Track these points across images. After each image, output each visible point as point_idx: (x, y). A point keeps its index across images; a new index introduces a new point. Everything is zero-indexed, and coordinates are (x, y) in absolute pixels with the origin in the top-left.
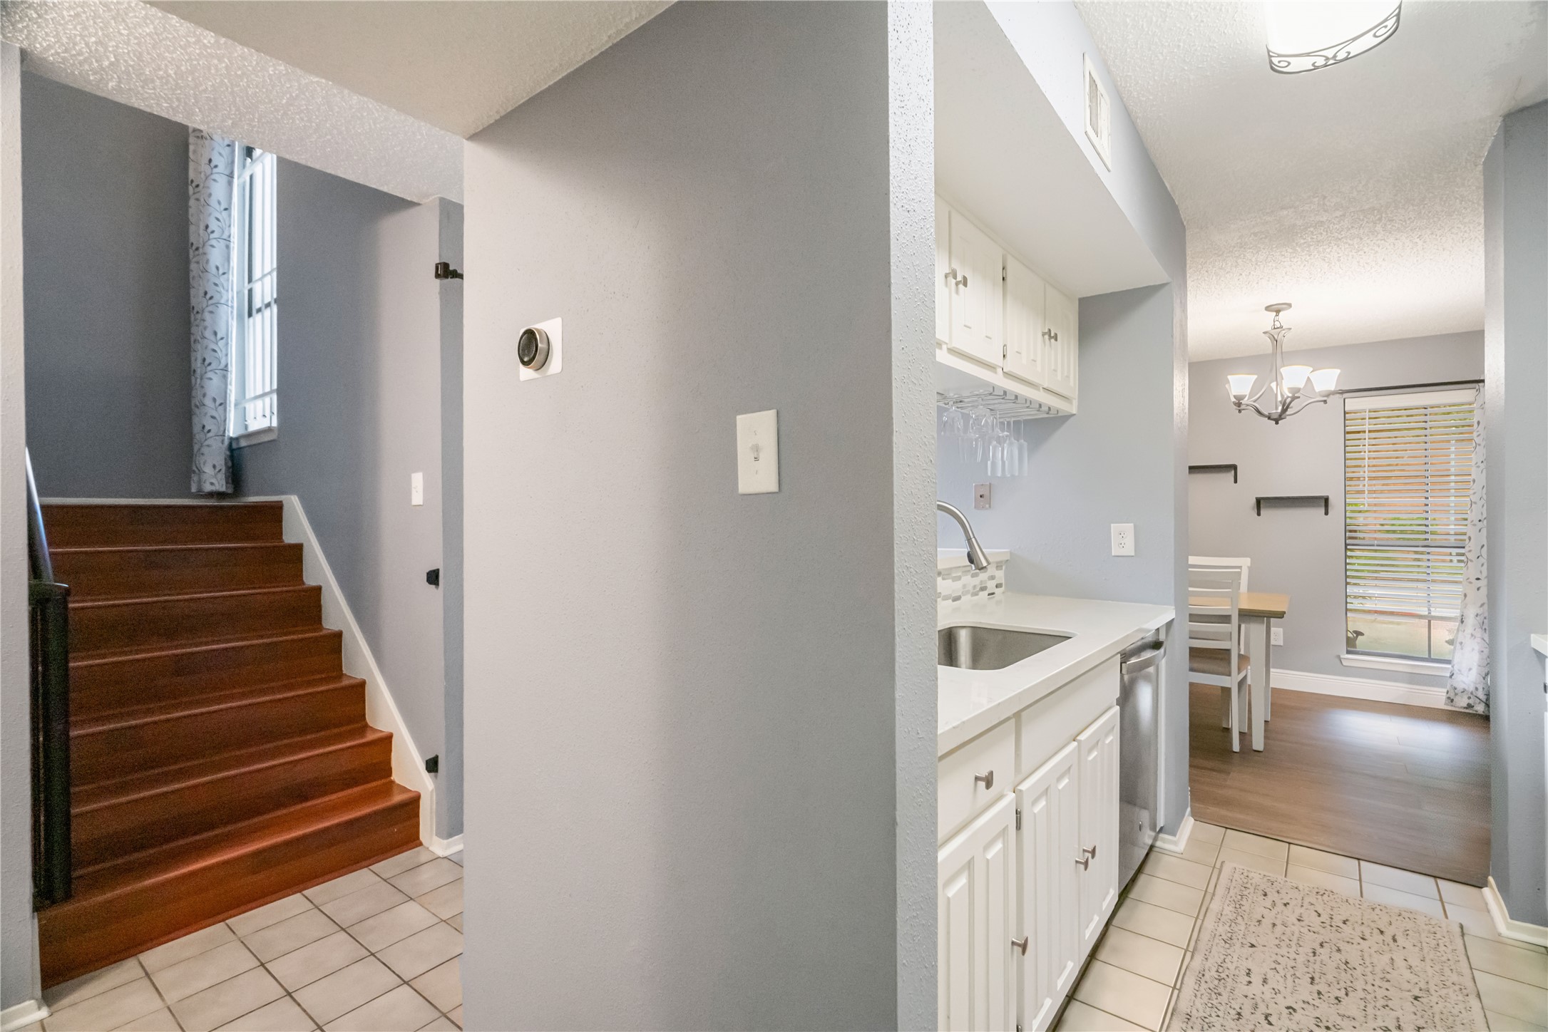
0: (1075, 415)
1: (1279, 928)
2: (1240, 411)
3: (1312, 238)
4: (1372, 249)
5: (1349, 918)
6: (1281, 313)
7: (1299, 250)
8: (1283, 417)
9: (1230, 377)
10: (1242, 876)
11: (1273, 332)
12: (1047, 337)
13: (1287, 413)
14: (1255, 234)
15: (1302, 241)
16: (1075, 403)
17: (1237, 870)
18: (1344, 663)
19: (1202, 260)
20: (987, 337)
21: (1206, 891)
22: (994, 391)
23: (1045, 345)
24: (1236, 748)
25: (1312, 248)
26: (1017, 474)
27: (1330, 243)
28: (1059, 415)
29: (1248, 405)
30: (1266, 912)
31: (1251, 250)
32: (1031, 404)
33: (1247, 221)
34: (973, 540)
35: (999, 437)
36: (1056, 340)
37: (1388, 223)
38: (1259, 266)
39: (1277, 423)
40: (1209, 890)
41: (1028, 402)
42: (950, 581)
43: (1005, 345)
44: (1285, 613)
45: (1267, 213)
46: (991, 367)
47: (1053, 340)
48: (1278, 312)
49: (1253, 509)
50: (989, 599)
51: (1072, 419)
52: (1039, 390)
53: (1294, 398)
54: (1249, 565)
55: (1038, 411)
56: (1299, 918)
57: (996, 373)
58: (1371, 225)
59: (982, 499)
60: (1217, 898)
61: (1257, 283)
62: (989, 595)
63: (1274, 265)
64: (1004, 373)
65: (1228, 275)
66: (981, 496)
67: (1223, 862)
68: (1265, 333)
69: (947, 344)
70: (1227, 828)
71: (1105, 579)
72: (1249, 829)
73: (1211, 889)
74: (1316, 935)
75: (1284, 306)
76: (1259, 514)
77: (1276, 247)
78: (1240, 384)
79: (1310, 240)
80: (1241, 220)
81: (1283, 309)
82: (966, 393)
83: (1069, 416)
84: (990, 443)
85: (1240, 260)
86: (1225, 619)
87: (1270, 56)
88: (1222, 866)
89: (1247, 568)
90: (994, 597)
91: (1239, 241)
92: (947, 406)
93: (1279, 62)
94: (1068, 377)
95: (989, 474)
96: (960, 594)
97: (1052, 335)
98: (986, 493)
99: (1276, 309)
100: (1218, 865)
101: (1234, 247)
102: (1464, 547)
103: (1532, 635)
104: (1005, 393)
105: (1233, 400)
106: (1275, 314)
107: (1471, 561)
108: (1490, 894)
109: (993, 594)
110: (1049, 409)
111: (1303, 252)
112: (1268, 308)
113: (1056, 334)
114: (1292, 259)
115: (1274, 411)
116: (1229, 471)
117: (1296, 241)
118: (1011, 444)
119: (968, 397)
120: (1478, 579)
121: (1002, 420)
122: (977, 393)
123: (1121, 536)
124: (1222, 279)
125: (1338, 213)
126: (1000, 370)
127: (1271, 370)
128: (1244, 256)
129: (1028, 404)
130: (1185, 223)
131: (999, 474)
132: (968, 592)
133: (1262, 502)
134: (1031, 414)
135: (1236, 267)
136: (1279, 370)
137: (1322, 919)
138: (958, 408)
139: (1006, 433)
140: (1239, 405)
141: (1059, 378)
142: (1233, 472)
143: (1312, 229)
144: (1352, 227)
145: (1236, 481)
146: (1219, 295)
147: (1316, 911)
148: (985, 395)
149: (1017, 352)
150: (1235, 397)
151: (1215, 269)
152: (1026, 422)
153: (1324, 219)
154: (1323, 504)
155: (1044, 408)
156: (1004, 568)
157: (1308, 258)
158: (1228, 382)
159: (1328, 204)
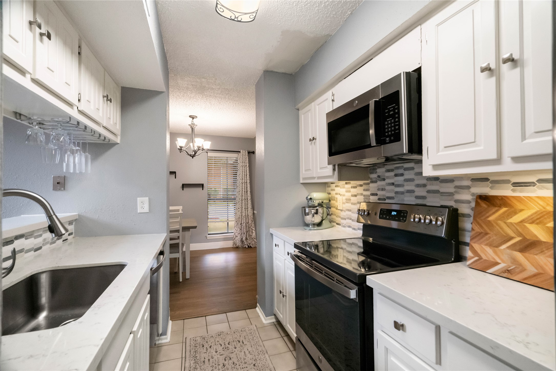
0: (118, 143)
1: (211, 360)
2: (180, 152)
3: (209, 94)
4: (223, 104)
5: (230, 341)
6: (194, 119)
7: (204, 97)
8: (195, 156)
9: (178, 139)
10: (194, 341)
11: (192, 125)
12: (105, 99)
13: (196, 155)
14: (193, 85)
15: (206, 94)
16: (119, 138)
17: (192, 339)
18: (208, 238)
19: (172, 89)
20: (66, 83)
21: (182, 357)
22: (70, 120)
23: (104, 103)
24: (181, 280)
25: (208, 97)
26: (84, 171)
27: (213, 97)
28: (110, 142)
29: (183, 150)
30: (205, 355)
31: (190, 91)
32: (94, 133)
33: (191, 79)
34: (54, 217)
35: (73, 150)
36: (111, 102)
37: (230, 96)
38: (191, 99)
39: (193, 158)
40: (183, 357)
41: (93, 132)
42: (33, 238)
43: (79, 94)
44: (197, 226)
45: (198, 78)
46: (70, 104)
47: (109, 102)
48: (193, 118)
49: (181, 188)
50: (63, 243)
51: (117, 146)
52: (100, 127)
53: (199, 150)
54: (182, 209)
55: (98, 138)
56: (216, 351)
57: (73, 108)
58: (225, 95)
59: (58, 185)
60: (187, 359)
61: (189, 106)
62: (63, 241)
63: (195, 100)
64: (79, 111)
65: (180, 99)
66: (58, 183)
67: (186, 338)
68: (189, 125)
69: (31, 74)
70: (184, 319)
71: (134, 224)
72: (191, 316)
73: (184, 356)
74: (223, 356)
75: (195, 117)
76: (183, 190)
77: (198, 93)
78: (181, 142)
79: (208, 94)
80: (189, 77)
81: (195, 118)
82: (47, 119)
83: (115, 144)
84: (66, 152)
85: (185, 94)
86: (177, 231)
87: (217, 4)
88: (186, 340)
89: (181, 210)
90: (67, 241)
91: (187, 86)
92: (31, 125)
93: (220, 8)
94: (116, 123)
95: (64, 170)
96: (41, 245)
97: (109, 99)
98: (62, 181)
99: (193, 117)
100: (184, 341)
101: (185, 88)
102: (235, 199)
103: (270, 229)
104: (78, 123)
105: (179, 147)
106: (192, 119)
107: (237, 203)
108: (258, 310)
109: (67, 239)
110: (105, 138)
111: (205, 98)
112: (190, 116)
113: (111, 99)
114: (201, 100)
115: (192, 154)
116: (173, 174)
117: (204, 93)
118: (81, 155)
119: (50, 122)
120: (239, 208)
121: (74, 141)
122: (57, 120)
123: (142, 203)
124: (178, 100)
125: (218, 87)
126: (75, 108)
127: (191, 139)
128: (187, 93)
129: (93, 133)
130: (169, 70)
131: (72, 171)
132: (47, 243)
133: (184, 185)
134: (94, 140)
135: (183, 97)
136: (194, 139)
137: (223, 347)
138: (40, 128)
139: (78, 148)
140: (181, 149)
141: (112, 122)
142: (175, 174)
143: (210, 90)
144: (221, 94)
145: (175, 178)
146: (175, 106)
147: (220, 344)
148: (64, 123)
149: (88, 101)
150: (180, 147)
151: (176, 95)
152: (90, 144)
153: (214, 87)
154: (202, 186)
155: (102, 138)
156: (74, 223)
157: (206, 101)
158: (177, 140)
159: (216, 82)
